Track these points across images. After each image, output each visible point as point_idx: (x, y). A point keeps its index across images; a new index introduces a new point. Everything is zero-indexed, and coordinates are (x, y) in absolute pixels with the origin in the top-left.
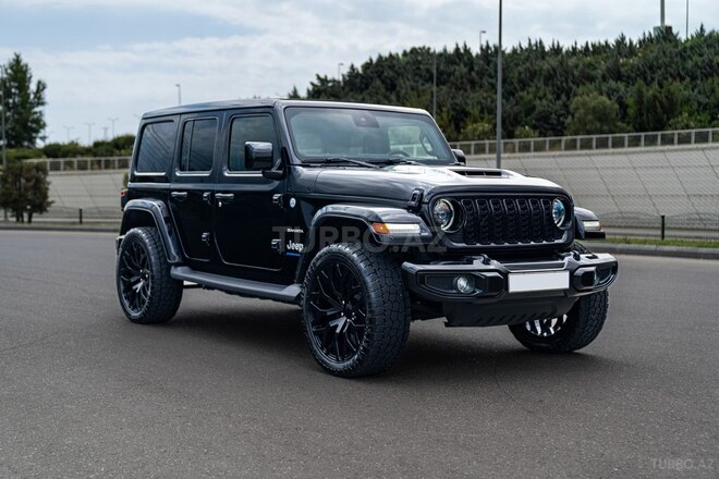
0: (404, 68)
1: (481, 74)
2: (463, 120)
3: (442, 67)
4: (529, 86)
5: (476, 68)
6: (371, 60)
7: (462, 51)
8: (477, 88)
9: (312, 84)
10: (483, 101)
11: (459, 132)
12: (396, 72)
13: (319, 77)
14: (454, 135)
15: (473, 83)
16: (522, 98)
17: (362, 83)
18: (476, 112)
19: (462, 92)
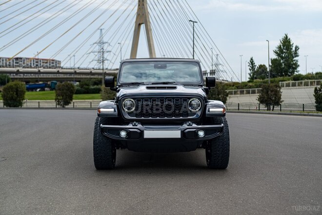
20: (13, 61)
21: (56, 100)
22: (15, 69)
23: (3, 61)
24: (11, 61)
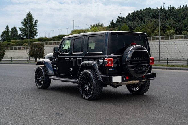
0: (145, 14)
1: (169, 15)
2: (165, 29)
3: (157, 13)
4: (185, 19)
5: (168, 14)
6: (135, 12)
7: (163, 8)
8: (168, 20)
9: (117, 19)
10: (171, 23)
11: (164, 33)
12: (143, 15)
13: (119, 17)
14: (163, 34)
15: (167, 18)
16: (183, 22)
17: (132, 18)
18: (169, 27)
19: (164, 21)
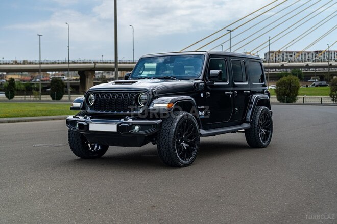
20: (312, 55)
21: (331, 95)
22: (304, 64)
23: (302, 55)
24: (311, 55)
